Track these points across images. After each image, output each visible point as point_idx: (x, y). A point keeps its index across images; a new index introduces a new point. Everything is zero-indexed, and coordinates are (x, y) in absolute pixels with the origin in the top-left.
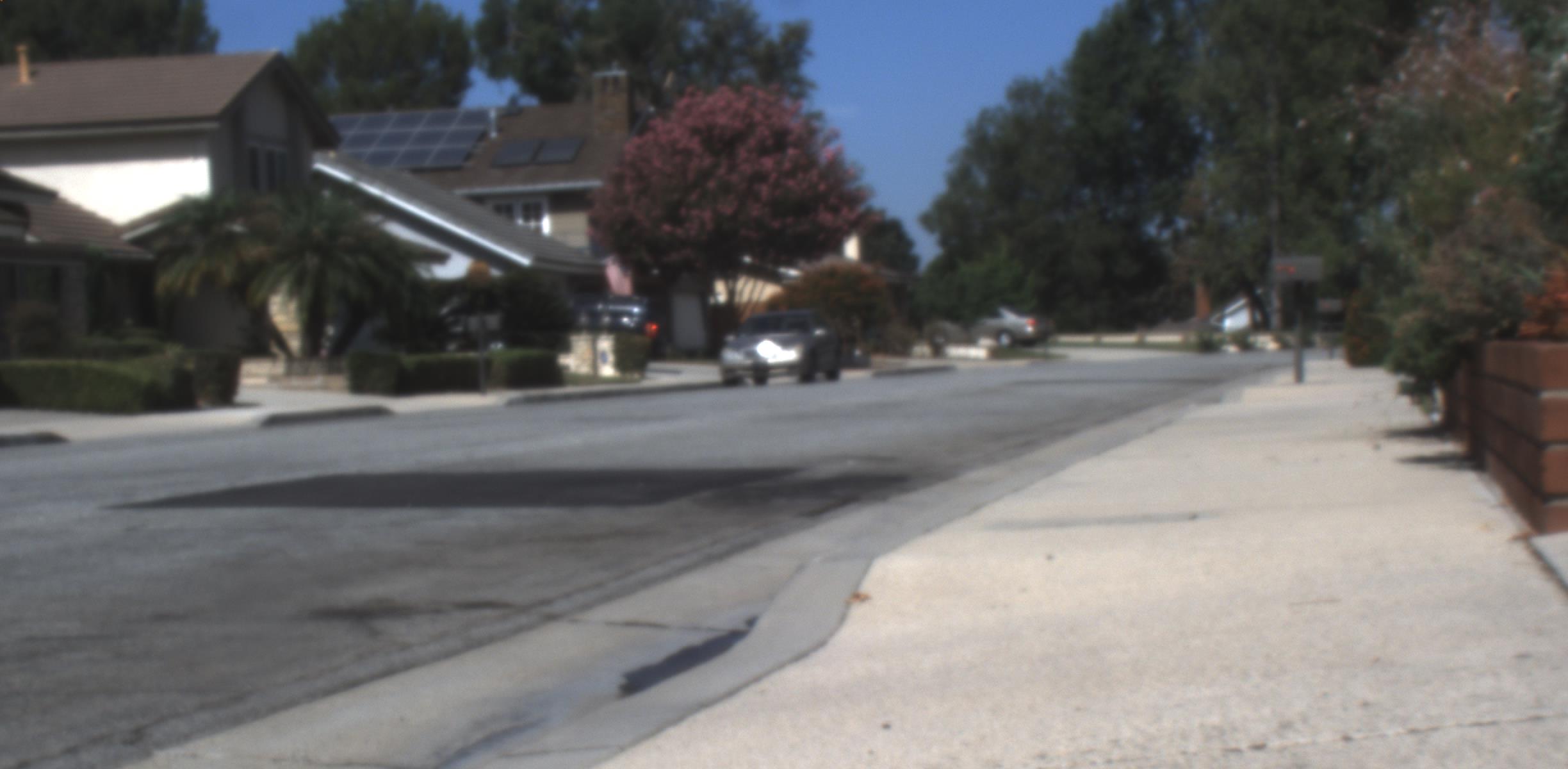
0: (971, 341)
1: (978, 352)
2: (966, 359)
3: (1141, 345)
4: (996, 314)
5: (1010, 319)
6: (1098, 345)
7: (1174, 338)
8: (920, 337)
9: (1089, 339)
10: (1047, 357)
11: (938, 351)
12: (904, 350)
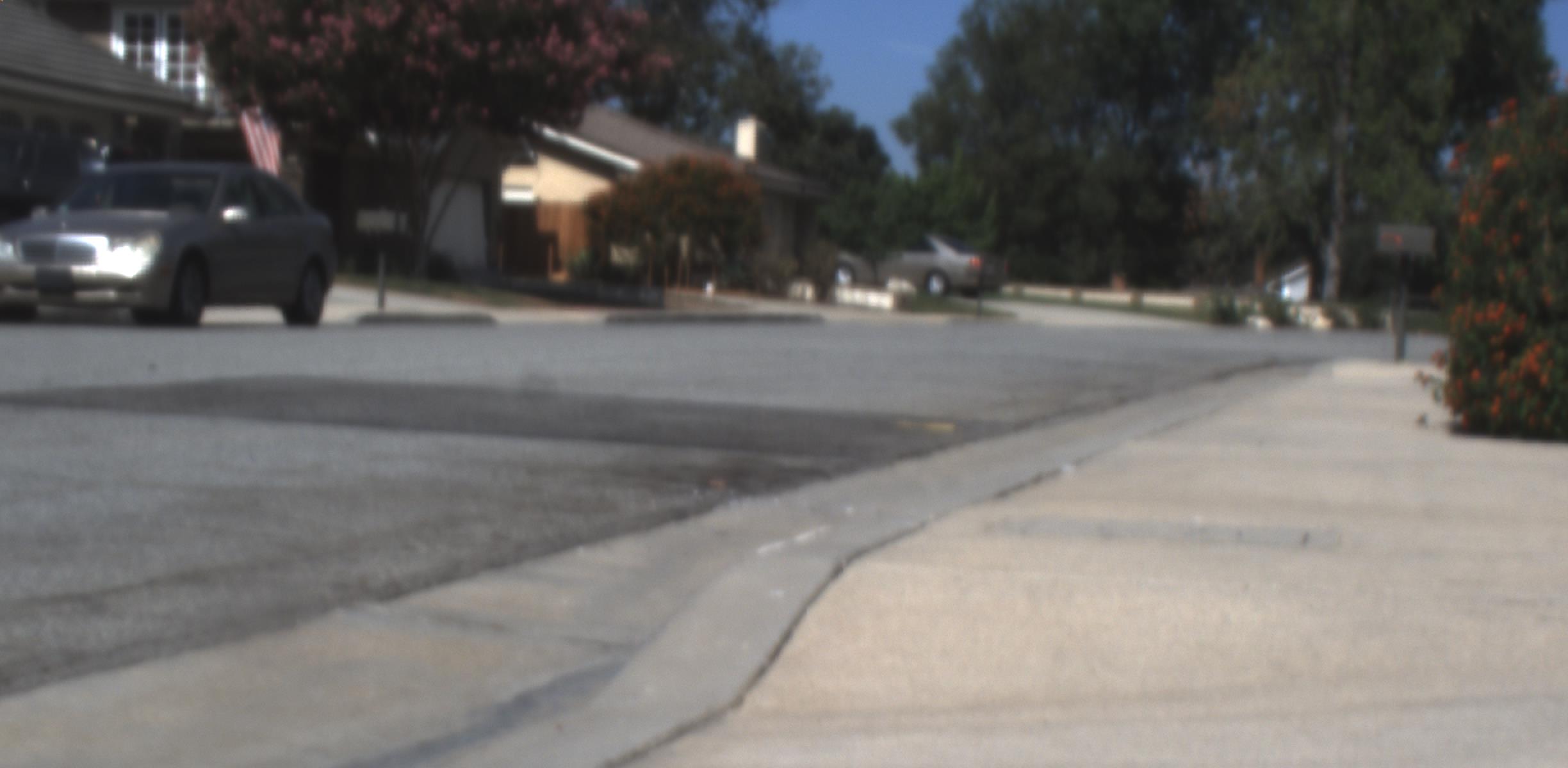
0: (878, 284)
1: (881, 300)
2: (863, 308)
3: (1136, 308)
4: (924, 246)
5: (947, 256)
6: (1077, 303)
7: (1183, 301)
8: (803, 273)
9: (1065, 293)
10: (980, 313)
11: (825, 294)
12: (779, 292)
